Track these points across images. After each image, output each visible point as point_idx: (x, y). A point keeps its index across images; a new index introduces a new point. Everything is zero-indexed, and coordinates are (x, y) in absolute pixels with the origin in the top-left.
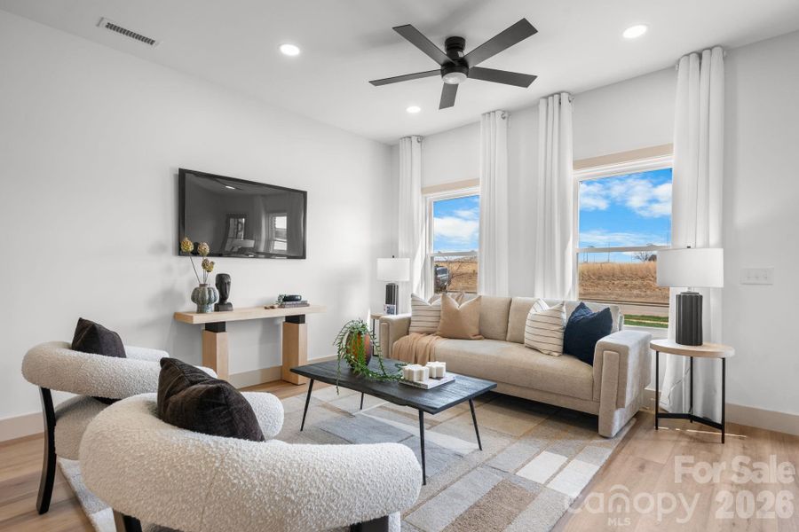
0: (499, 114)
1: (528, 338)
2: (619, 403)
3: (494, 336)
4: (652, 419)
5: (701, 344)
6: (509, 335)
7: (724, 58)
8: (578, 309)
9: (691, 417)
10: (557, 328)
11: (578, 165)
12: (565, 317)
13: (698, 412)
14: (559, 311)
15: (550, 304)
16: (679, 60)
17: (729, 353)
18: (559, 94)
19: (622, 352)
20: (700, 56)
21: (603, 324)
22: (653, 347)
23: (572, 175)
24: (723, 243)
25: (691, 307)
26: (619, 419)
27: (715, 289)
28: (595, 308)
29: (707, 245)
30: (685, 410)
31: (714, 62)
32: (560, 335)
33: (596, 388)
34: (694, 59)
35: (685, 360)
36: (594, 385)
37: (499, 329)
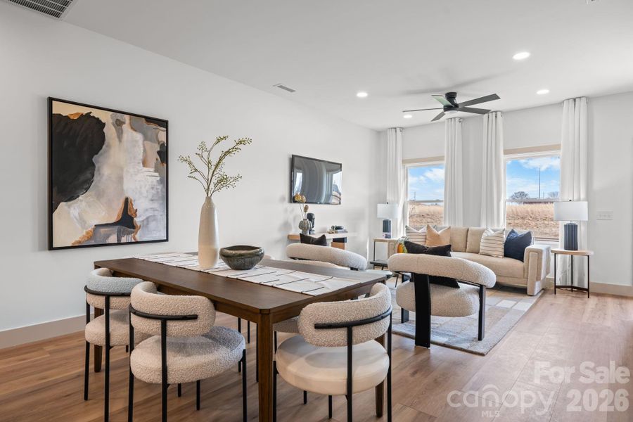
0: (457, 120)
1: (482, 248)
2: (538, 279)
3: (458, 250)
4: (553, 288)
5: (577, 250)
6: (468, 248)
7: (587, 103)
8: (510, 233)
9: (572, 287)
10: (501, 243)
11: (506, 152)
12: (505, 237)
13: (576, 284)
14: (502, 233)
15: (494, 231)
16: (563, 102)
17: (591, 253)
18: (496, 112)
19: (539, 252)
20: (575, 100)
21: (526, 240)
22: (552, 251)
23: (502, 157)
24: (588, 199)
25: (571, 231)
26: (538, 287)
27: (584, 222)
28: (520, 232)
29: (579, 200)
30: (569, 284)
31: (582, 104)
32: (503, 247)
33: (526, 271)
34: (571, 102)
35: (568, 257)
36: (525, 270)
37: (462, 246)
